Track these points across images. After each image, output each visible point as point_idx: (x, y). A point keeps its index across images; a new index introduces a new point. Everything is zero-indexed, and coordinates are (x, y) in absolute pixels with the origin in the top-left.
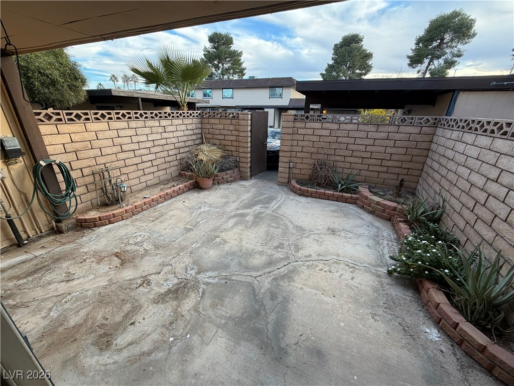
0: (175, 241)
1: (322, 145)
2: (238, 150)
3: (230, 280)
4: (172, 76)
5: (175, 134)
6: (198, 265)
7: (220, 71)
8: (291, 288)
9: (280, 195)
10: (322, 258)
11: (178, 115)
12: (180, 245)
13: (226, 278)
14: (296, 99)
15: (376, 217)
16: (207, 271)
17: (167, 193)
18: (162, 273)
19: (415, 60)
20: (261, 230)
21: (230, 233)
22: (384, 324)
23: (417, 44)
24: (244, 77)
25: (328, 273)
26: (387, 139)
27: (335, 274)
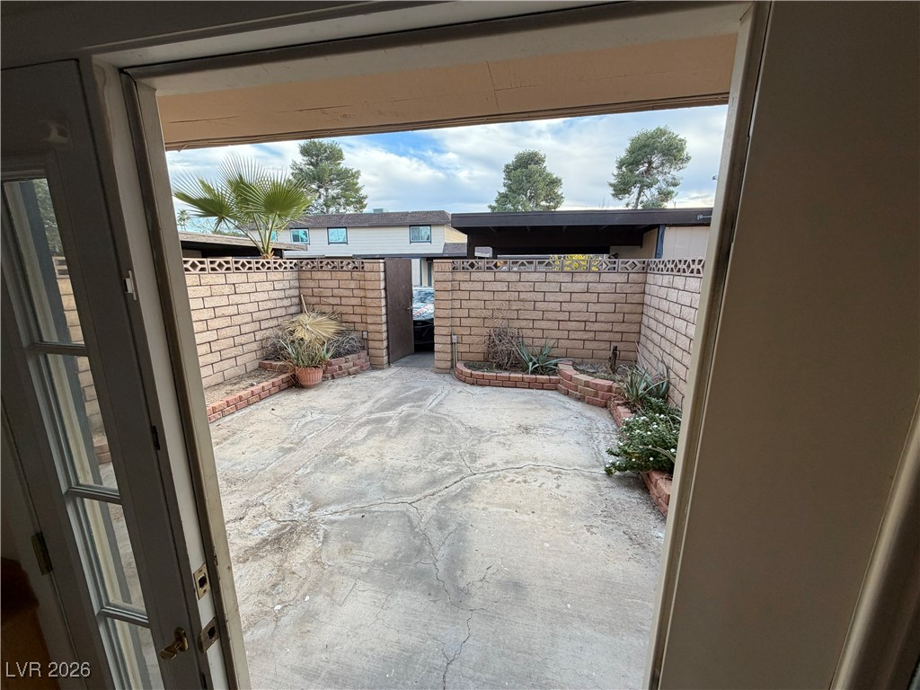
0: (265, 469)
1: (497, 304)
2: (364, 321)
3: (370, 512)
4: (248, 204)
5: (253, 297)
6: (310, 498)
7: (321, 201)
8: (468, 510)
9: (440, 387)
10: (512, 466)
11: (259, 265)
12: (274, 474)
13: (362, 510)
14: (454, 244)
15: (588, 406)
16: (328, 505)
17: (240, 397)
18: (247, 518)
19: (621, 189)
20: (414, 438)
21: (363, 448)
22: (604, 536)
23: (620, 168)
24: (365, 211)
25: (523, 484)
26: (587, 292)
27: (533, 483)
